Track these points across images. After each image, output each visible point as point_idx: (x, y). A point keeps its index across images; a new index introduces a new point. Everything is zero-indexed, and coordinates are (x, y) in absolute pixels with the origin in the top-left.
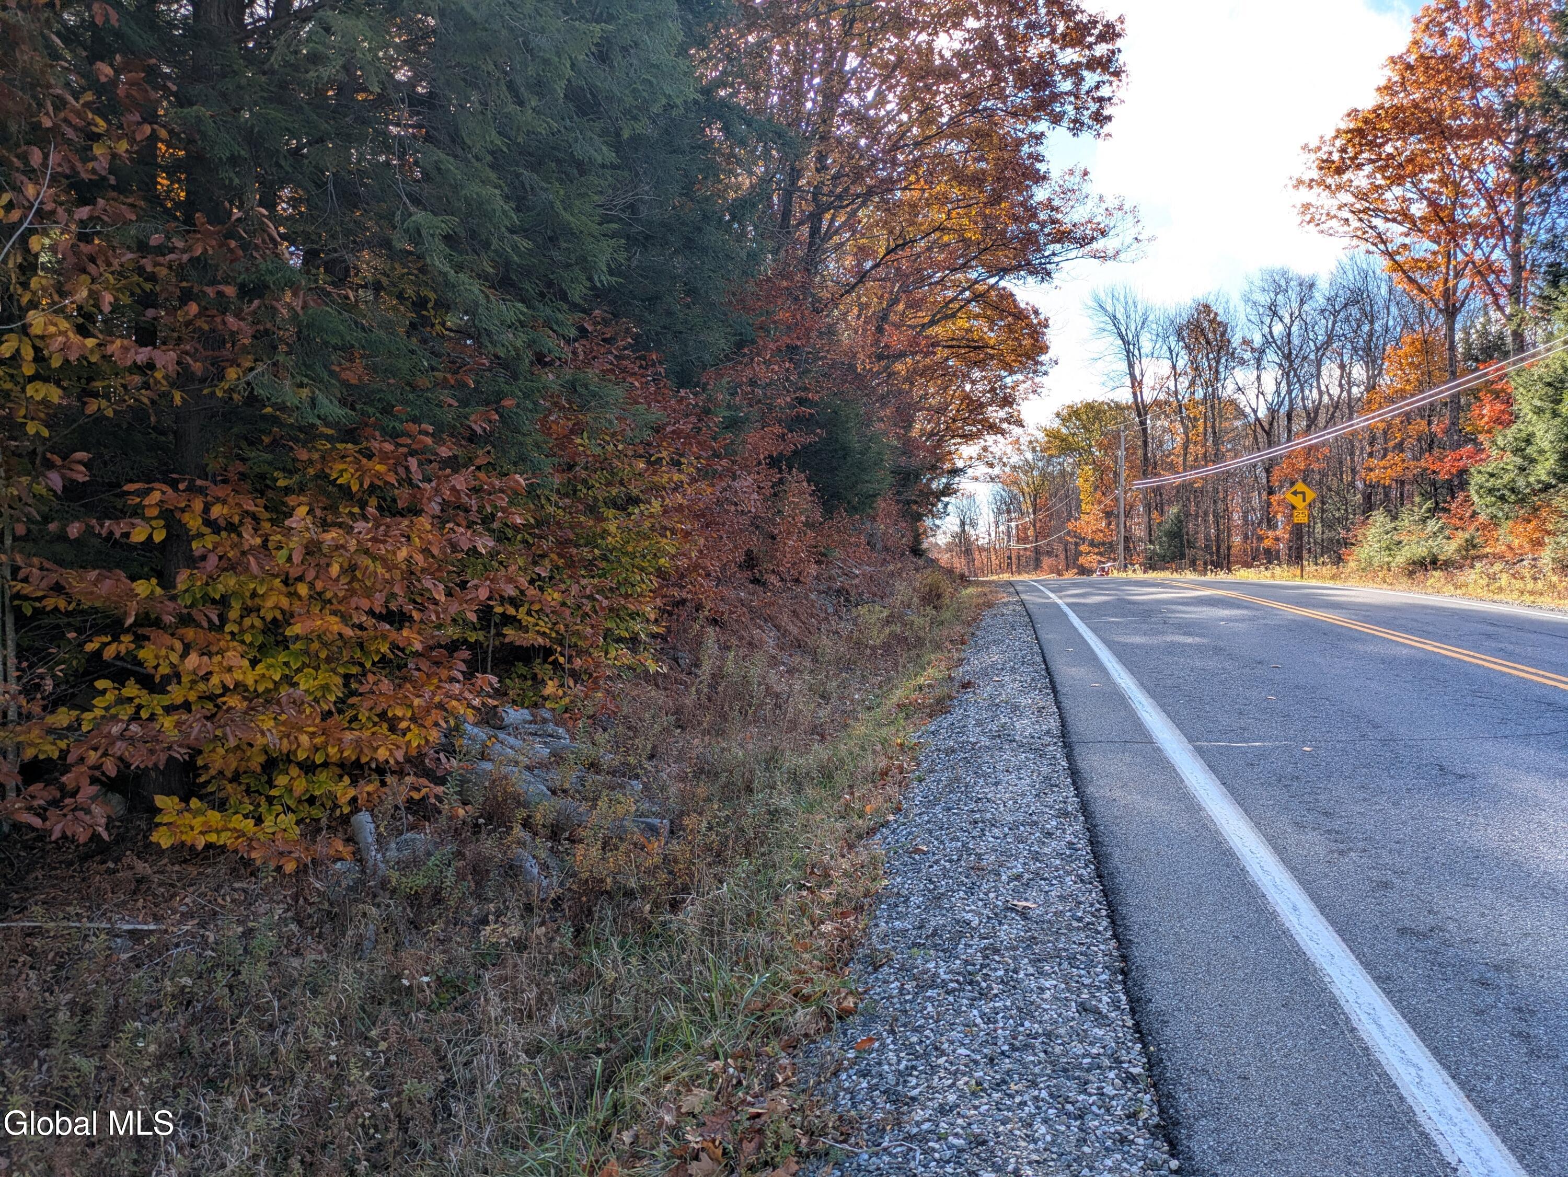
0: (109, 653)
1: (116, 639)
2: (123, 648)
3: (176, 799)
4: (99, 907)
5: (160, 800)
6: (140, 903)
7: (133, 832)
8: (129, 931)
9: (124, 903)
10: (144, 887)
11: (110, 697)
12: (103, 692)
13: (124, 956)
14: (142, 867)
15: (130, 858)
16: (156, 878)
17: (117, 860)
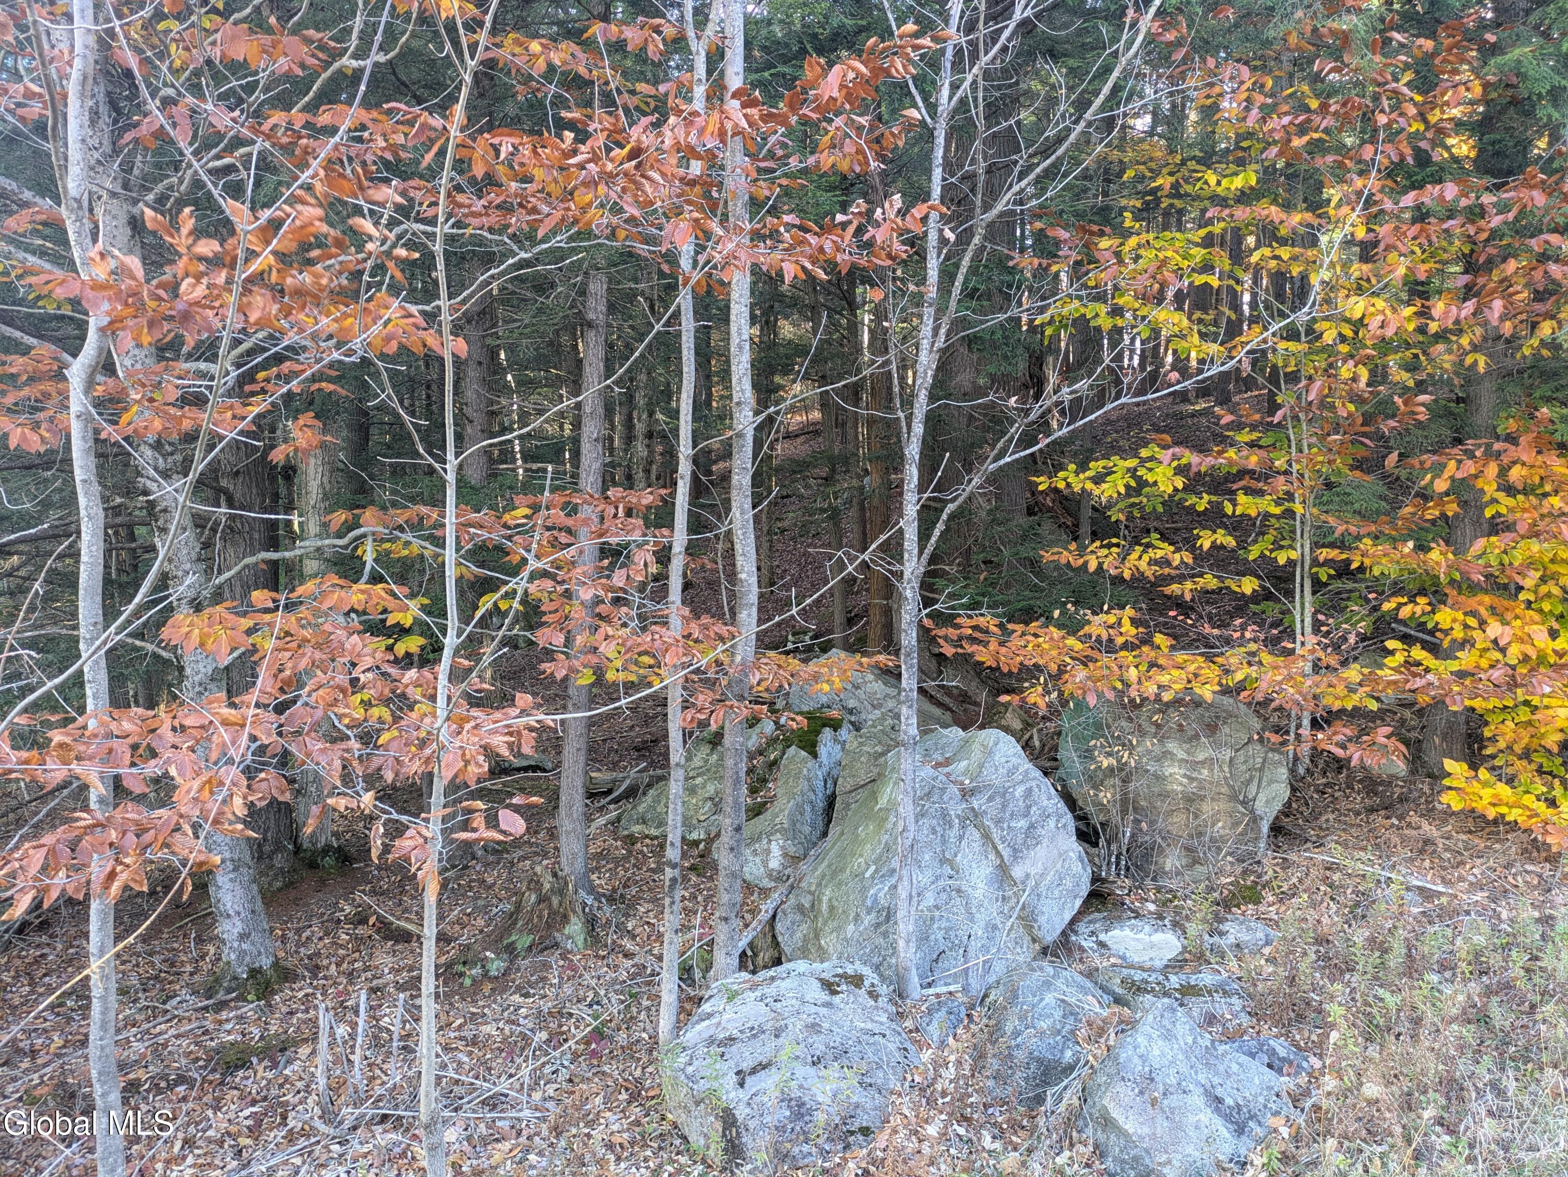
0: (1405, 613)
1: (1412, 600)
2: (1418, 610)
3: (1466, 767)
4: (1388, 857)
5: (1450, 765)
6: (1427, 863)
7: (1416, 794)
8: (1418, 888)
9: (1411, 860)
10: (1430, 849)
11: (1399, 658)
12: (1392, 653)
13: (1415, 910)
14: (1428, 829)
15: (1413, 818)
16: (1440, 842)
17: (1401, 818)
